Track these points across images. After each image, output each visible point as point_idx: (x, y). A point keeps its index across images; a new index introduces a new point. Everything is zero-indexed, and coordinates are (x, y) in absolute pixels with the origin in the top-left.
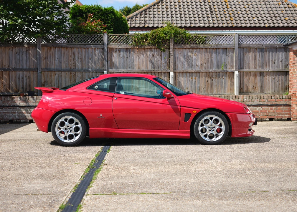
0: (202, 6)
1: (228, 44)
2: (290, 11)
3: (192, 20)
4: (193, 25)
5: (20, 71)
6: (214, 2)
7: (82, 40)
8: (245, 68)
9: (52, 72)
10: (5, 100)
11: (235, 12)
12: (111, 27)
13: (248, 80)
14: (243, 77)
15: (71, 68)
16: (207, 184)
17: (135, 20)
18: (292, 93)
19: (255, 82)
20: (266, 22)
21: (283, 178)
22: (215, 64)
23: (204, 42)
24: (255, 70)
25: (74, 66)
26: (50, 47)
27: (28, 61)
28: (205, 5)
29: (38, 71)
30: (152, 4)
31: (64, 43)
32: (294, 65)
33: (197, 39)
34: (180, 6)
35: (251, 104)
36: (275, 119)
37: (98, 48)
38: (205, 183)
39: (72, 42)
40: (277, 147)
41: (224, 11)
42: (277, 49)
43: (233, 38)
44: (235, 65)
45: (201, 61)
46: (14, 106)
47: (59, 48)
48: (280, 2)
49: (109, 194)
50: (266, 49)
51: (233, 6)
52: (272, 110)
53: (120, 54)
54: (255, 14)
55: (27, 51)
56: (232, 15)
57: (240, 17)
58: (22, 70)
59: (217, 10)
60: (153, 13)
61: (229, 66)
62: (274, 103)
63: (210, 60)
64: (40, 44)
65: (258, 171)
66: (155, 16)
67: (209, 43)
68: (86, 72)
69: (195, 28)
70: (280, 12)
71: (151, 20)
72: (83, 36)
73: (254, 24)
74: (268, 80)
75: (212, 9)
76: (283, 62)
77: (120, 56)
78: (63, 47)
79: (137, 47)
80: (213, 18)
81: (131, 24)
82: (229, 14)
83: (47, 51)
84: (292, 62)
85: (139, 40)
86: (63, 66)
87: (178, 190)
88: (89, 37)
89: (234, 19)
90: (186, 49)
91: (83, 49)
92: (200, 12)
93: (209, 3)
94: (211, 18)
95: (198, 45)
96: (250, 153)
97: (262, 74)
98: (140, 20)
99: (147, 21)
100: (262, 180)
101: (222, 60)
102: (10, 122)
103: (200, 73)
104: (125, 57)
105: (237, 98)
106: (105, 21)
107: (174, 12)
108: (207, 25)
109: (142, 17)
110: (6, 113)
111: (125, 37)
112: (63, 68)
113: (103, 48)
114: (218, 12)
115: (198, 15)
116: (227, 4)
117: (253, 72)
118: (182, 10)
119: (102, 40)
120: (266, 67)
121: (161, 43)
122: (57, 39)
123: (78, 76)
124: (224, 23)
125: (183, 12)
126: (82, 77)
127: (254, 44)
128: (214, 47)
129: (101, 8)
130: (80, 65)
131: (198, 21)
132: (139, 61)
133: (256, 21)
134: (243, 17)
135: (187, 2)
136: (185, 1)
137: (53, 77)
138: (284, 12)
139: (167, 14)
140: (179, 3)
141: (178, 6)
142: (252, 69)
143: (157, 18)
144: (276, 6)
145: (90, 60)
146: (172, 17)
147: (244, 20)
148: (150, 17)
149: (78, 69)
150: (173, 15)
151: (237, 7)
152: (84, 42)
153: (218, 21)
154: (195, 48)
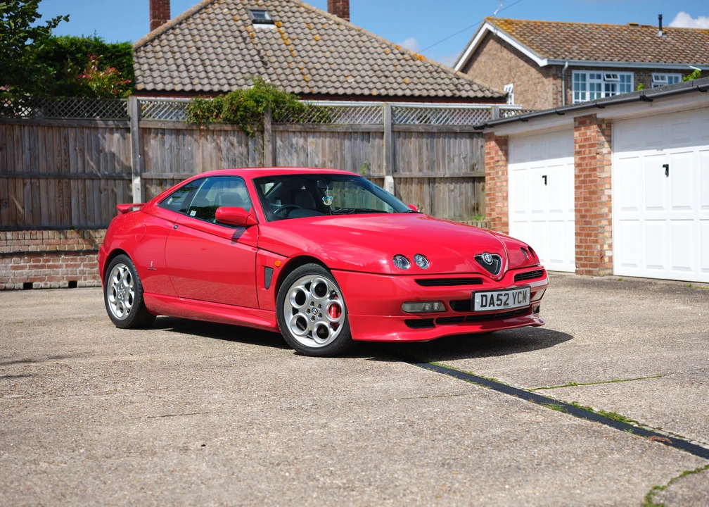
0: (242, 50)
1: (372, 125)
2: (410, 66)
3: (229, 78)
6: (265, 44)
7: (82, 111)
8: (403, 171)
9: (17, 180)
11: (308, 65)
13: (408, 194)
14: (399, 188)
15: (59, 171)
18: (494, 215)
19: (420, 197)
20: (371, 85)
22: (349, 163)
23: (328, 120)
24: (421, 175)
25: (66, 166)
26: (12, 125)
28: (248, 50)
30: (141, 43)
32: (497, 164)
34: (199, 49)
37: (117, 129)
39: (60, 114)
41: (288, 63)
42: (458, 135)
43: (381, 112)
44: (385, 164)
45: (324, 156)
48: (388, 48)
50: (439, 133)
51: (303, 53)
53: (164, 142)
54: (347, 69)
56: (305, 71)
57: (321, 76)
59: (274, 59)
60: (146, 61)
61: (374, 167)
63: (339, 154)
66: (152, 67)
67: (337, 121)
68: (93, 179)
71: (146, 75)
72: (85, 102)
73: (350, 89)
74: (444, 193)
75: (263, 57)
76: (468, 160)
77: (163, 145)
79: (201, 128)
80: (271, 76)
82: (300, 69)
83: (4, 132)
84: (492, 158)
85: (204, 113)
86: (42, 167)
89: (311, 78)
90: (294, 132)
91: (85, 129)
92: (242, 64)
93: (254, 44)
94: (266, 75)
95: (317, 125)
97: (432, 181)
99: (139, 78)
101: (362, 155)
104: (175, 148)
107: (189, 62)
112: (41, 171)
113: (129, 128)
114: (277, 65)
115: (240, 68)
116: (290, 48)
117: (417, 179)
118: (205, 56)
119: (126, 112)
120: (440, 169)
122: (20, 107)
123: (76, 187)
124: (294, 85)
125: (207, 62)
126: (85, 190)
127: (417, 125)
128: (346, 129)
129: (104, 44)
130: (80, 165)
131: (242, 81)
132: (203, 156)
133: (353, 83)
134: (326, 74)
135: (211, 42)
136: (206, 38)
137: (20, 191)
138: (399, 68)
139: (175, 64)
140: (195, 42)
141: (194, 50)
142: (416, 173)
143: (158, 71)
144: (381, 55)
145: (102, 155)
146: (188, 70)
147: (330, 80)
148: (143, 69)
149: (75, 172)
150: (189, 68)
151: (310, 56)
152: (88, 115)
153: (281, 81)
154: (312, 130)
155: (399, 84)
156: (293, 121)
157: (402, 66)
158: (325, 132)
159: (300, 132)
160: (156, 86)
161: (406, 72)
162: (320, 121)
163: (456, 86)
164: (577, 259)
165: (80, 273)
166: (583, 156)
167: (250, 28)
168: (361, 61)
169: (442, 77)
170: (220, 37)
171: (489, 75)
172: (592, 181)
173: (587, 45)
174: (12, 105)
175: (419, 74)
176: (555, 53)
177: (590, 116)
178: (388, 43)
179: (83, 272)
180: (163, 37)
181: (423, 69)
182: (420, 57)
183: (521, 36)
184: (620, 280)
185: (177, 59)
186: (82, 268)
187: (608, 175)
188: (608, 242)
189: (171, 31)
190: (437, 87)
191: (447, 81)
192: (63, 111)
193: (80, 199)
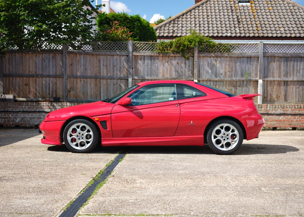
0: (230, 16)
1: (253, 53)
3: (219, 30)
4: (220, 35)
5: (46, 77)
6: (242, 13)
7: (107, 48)
8: (269, 77)
9: (77, 79)
10: (31, 105)
11: (261, 22)
12: (136, 35)
13: (272, 89)
14: (267, 86)
15: (96, 75)
16: (216, 203)
17: (164, 29)
19: (279, 91)
20: (292, 32)
21: (302, 197)
22: (239, 73)
23: (229, 50)
24: (279, 79)
25: (99, 73)
27: (54, 67)
28: (233, 16)
29: (64, 77)
30: (181, 14)
31: (90, 50)
33: (221, 47)
34: (208, 16)
35: (274, 113)
36: (298, 128)
37: (123, 56)
38: (214, 202)
39: (97, 49)
40: (298, 159)
41: (251, 22)
42: (303, 58)
43: (258, 46)
44: (259, 74)
45: (225, 69)
46: (39, 112)
47: (85, 55)
49: (103, 215)
50: (291, 58)
51: (261, 17)
52: (295, 119)
53: (144, 62)
54: (282, 24)
55: (53, 57)
56: (259, 25)
57: (266, 27)
58: (49, 76)
59: (244, 20)
60: (181, 23)
61: (253, 75)
62: (297, 112)
63: (234, 68)
64: (66, 51)
65: (275, 189)
66: (183, 25)
67: (233, 51)
68: (111, 79)
69: (222, 38)
71: (179, 29)
72: (108, 43)
73: (280, 34)
74: (293, 89)
75: (239, 19)
77: (144, 63)
78: (89, 54)
79: (162, 55)
80: (240, 28)
81: (160, 33)
82: (256, 24)
83: (73, 58)
85: (163, 48)
86: (89, 73)
87: (182, 211)
88: (114, 45)
89: (261, 29)
90: (210, 57)
91: (108, 56)
92: (228, 22)
93: (236, 13)
94: (238, 28)
95: (222, 54)
96: (268, 165)
97: (286, 83)
98: (168, 30)
99: (175, 31)
100: (278, 200)
101: (246, 69)
102: (36, 127)
103: (224, 82)
104: (150, 65)
105: (260, 106)
106: (131, 29)
107: (202, 22)
108: (234, 35)
109: (171, 26)
110: (32, 118)
111: (150, 44)
112: (88, 75)
113: (128, 55)
114: (245, 22)
115: (226, 25)
116: (254, 14)
117: (277, 82)
118: (210, 20)
119: (127, 48)
120: (291, 76)
121: (186, 51)
122: (82, 46)
123: (103, 82)
124: (251, 33)
125: (211, 22)
126: (107, 84)
127: (279, 53)
128: (238, 55)
129: (127, 16)
130: (105, 73)
131: (225, 31)
132: (163, 69)
133: (283, 31)
134: (270, 27)
135: (215, 12)
136: (213, 11)
137: (79, 84)
139: (195, 24)
140: (207, 13)
141: (206, 16)
142: (277, 78)
145: (115, 68)
146: (200, 27)
147: (270, 30)
148: (178, 26)
149: (103, 75)
150: (201, 25)
151: (264, 18)
152: (110, 49)
153: (245, 30)
154: (220, 56)
156: (210, 51)
158: (227, 57)
159: (213, 57)
160: (183, 34)
162: (224, 52)
167: (237, 5)
168: (290, 20)
170: (220, 10)
180: (193, 11)
185: (196, 21)
189: (197, 8)
192: (98, 48)
193: (105, 88)
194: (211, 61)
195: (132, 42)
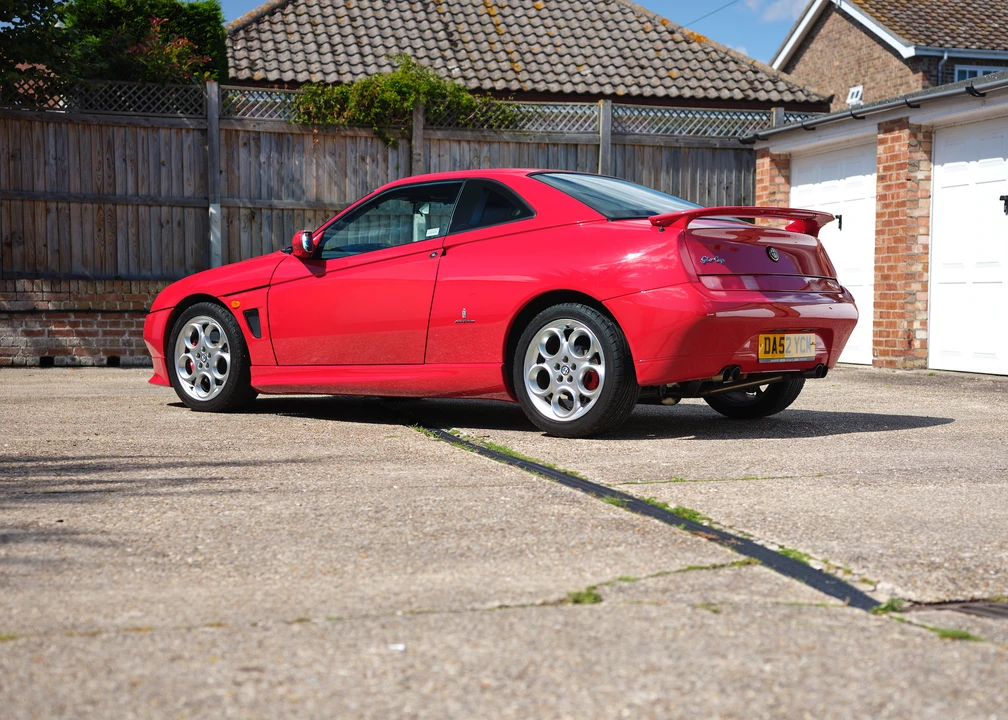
0: (421, 22)
1: (582, 133)
2: (681, 52)
6: (457, 14)
7: (135, 102)
9: (36, 203)
11: (521, 46)
15: (99, 191)
20: (617, 80)
23: (512, 124)
25: (110, 185)
26: (30, 121)
28: (430, 22)
30: (265, 9)
32: (772, 198)
37: (188, 130)
39: (101, 106)
41: (490, 44)
42: (717, 152)
43: (596, 114)
47: (60, 125)
48: (649, 24)
51: (515, 29)
53: (259, 153)
54: (582, 55)
56: (515, 56)
57: (539, 64)
59: (468, 37)
60: (271, 37)
66: (279, 46)
67: (527, 127)
68: (150, 206)
70: (651, 54)
71: (269, 58)
72: (139, 89)
73: (583, 84)
75: (452, 34)
76: (732, 190)
77: (258, 157)
79: (315, 132)
80: (462, 63)
82: (508, 53)
83: (18, 131)
84: (765, 188)
85: (319, 109)
86: (75, 185)
88: (159, 94)
89: (524, 67)
90: (459, 142)
91: (139, 129)
92: (418, 43)
93: (440, 14)
94: (453, 61)
95: (496, 132)
99: (258, 62)
104: (275, 161)
107: (337, 39)
109: (239, 47)
112: (72, 190)
113: (206, 130)
114: (472, 46)
115: (415, 49)
116: (494, 20)
118: (362, 31)
119: (201, 106)
121: (388, 121)
123: (125, 215)
124: (496, 77)
125: (365, 40)
126: (138, 220)
127: (653, 135)
128: (540, 139)
130: (131, 184)
132: (317, 176)
133: (589, 75)
134: (548, 62)
135: (374, 9)
137: (40, 220)
138: (664, 54)
139: (315, 42)
140: (348, 9)
141: (345, 21)
143: (287, 52)
144: (637, 34)
145: (163, 169)
146: (333, 52)
147: (553, 71)
149: (123, 193)
150: (336, 48)
151: (526, 34)
152: (144, 107)
153: (476, 70)
154: (488, 139)
155: (661, 78)
156: (458, 124)
157: (669, 51)
158: (508, 143)
159: (469, 142)
160: (283, 74)
161: (675, 60)
162: (500, 126)
163: (751, 83)
164: (876, 343)
165: (124, 344)
166: (889, 183)
168: (604, 42)
169: (730, 69)
170: (387, 3)
171: (826, 72)
172: (898, 223)
173: (984, 25)
174: (31, 92)
175: (694, 64)
176: (928, 37)
177: (900, 120)
178: (649, 15)
179: (128, 343)
181: (701, 56)
182: (699, 37)
183: (877, 10)
184: (931, 375)
185: (319, 35)
186: (126, 337)
187: (924, 213)
188: (921, 317)
190: (720, 84)
191: (738, 75)
192: (106, 101)
193: (130, 235)
194: (462, 155)
195: (219, 87)
